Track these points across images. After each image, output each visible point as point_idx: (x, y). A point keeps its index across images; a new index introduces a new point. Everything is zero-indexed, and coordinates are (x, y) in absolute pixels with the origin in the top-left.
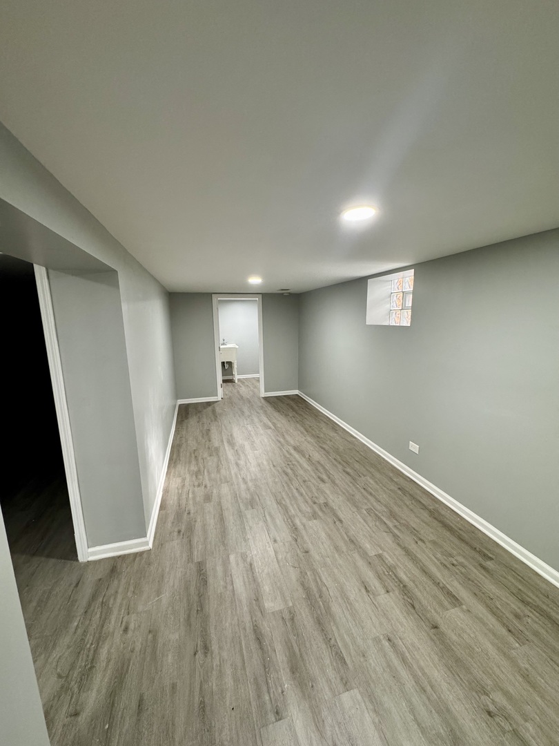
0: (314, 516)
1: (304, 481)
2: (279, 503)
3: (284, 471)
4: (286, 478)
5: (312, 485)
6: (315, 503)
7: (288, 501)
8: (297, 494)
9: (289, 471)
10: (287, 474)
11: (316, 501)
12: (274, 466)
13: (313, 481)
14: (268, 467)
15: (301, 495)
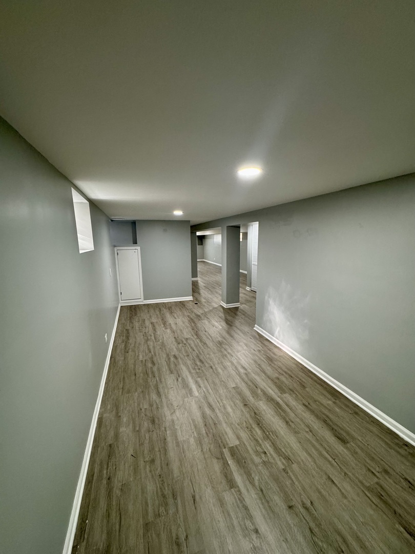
0: (187, 339)
1: (188, 356)
2: (205, 344)
3: (203, 363)
4: (201, 357)
5: (184, 353)
6: (185, 344)
7: (200, 344)
8: (194, 348)
9: (198, 363)
10: (201, 361)
11: (184, 345)
12: (211, 367)
13: (182, 356)
14: (217, 366)
15: (191, 348)
